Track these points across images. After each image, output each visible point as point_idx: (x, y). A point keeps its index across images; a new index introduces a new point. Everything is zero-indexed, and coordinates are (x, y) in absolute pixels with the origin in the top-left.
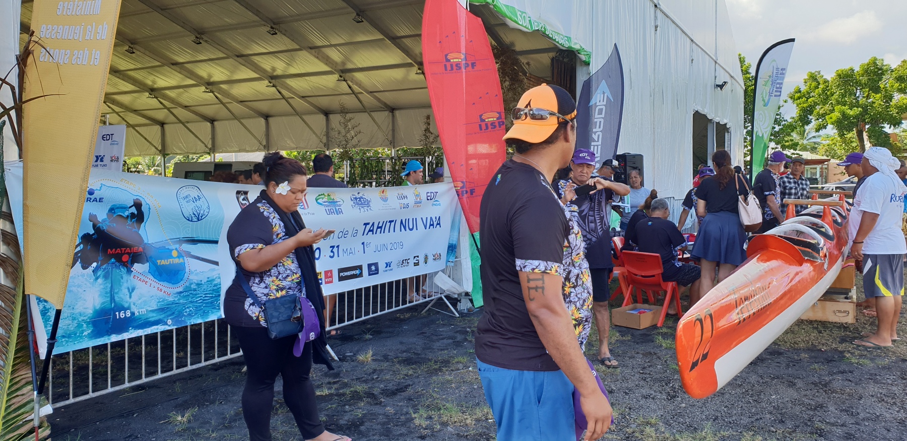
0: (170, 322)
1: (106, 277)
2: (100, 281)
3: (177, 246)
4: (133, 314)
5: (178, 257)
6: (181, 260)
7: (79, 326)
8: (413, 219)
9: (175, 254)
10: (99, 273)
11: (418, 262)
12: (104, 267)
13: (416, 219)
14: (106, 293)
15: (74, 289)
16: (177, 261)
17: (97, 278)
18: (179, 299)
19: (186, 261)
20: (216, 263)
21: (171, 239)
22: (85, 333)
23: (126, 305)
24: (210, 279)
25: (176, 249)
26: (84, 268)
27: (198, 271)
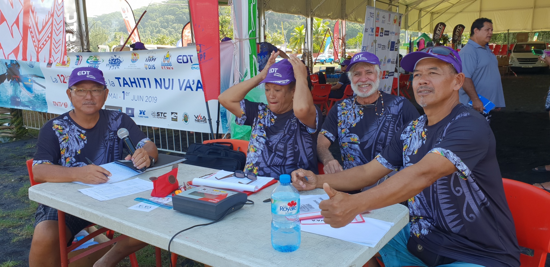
0: (31, 107)
1: (14, 85)
2: (12, 86)
3: (31, 77)
4: (21, 100)
5: (31, 82)
6: (31, 84)
7: (8, 100)
8: (169, 79)
9: (30, 80)
10: (12, 83)
11: (177, 119)
12: (13, 81)
13: (173, 79)
14: (14, 91)
15: (5, 87)
16: (30, 83)
17: (11, 85)
18: (34, 100)
19: (33, 85)
20: (45, 88)
21: (29, 74)
22: (9, 103)
23: (19, 97)
24: (41, 94)
25: (30, 79)
26: (8, 81)
27: (37, 90)
